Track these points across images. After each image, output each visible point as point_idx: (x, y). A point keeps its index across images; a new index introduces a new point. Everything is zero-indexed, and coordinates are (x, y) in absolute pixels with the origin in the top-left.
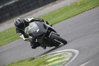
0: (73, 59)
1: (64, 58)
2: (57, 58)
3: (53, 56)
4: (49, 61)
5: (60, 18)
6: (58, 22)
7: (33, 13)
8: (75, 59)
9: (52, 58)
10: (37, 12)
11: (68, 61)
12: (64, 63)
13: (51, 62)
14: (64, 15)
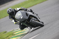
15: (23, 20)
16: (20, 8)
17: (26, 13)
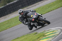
1: (56, 33)
2: (51, 33)
3: (49, 31)
4: (46, 34)
5: (53, 8)
6: (52, 11)
7: (36, 5)
9: (48, 32)
10: (38, 4)
11: (58, 35)
12: (56, 36)
13: (48, 35)
14: (55, 6)
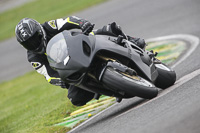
0: (188, 54)
8: (192, 54)
15: (71, 72)
16: (67, 20)
17: (84, 43)
